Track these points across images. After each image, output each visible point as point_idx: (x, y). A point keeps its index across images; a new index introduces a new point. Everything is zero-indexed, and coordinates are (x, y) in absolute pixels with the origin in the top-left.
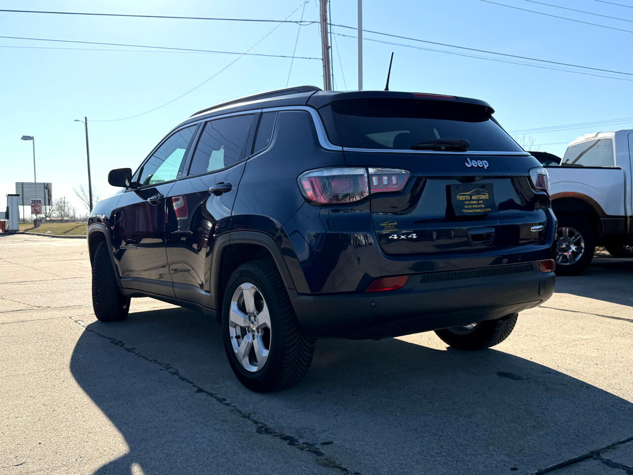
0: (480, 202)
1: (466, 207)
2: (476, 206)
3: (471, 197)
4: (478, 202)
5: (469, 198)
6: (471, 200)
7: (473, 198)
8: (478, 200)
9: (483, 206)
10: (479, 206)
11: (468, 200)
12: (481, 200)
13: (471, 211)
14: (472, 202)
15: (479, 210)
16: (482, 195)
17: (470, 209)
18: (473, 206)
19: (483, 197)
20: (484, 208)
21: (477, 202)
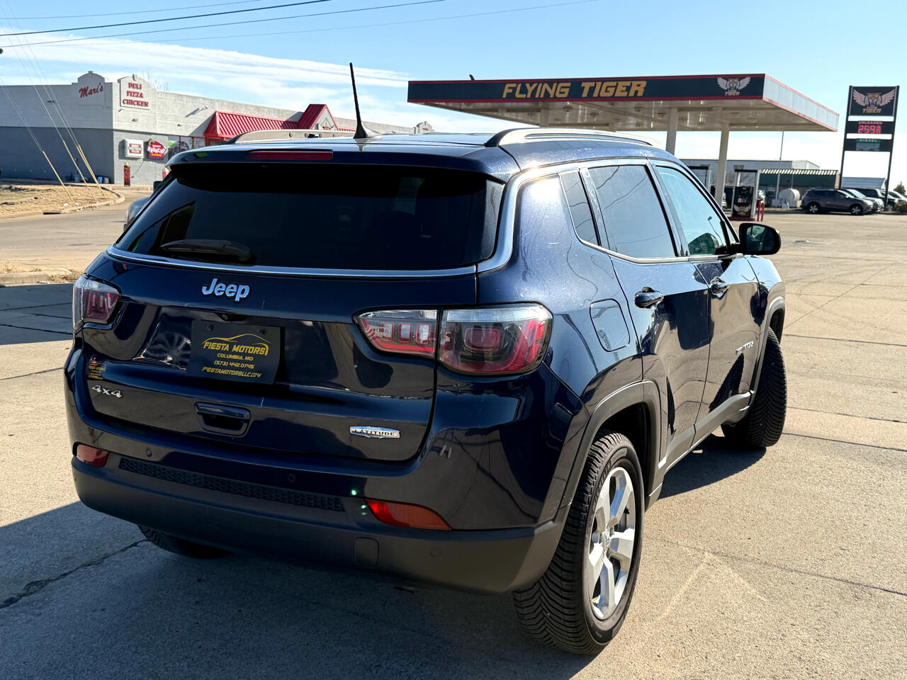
0: (247, 358)
1: (218, 363)
2: (237, 365)
3: (231, 348)
4: (244, 358)
5: (227, 348)
6: (230, 352)
7: (235, 349)
8: (244, 355)
9: (252, 367)
10: (243, 366)
11: (225, 352)
12: (250, 355)
13: (223, 372)
14: (231, 356)
15: (240, 374)
16: (255, 346)
17: (224, 368)
18: (232, 364)
19: (256, 350)
20: (252, 371)
21: (241, 358)
